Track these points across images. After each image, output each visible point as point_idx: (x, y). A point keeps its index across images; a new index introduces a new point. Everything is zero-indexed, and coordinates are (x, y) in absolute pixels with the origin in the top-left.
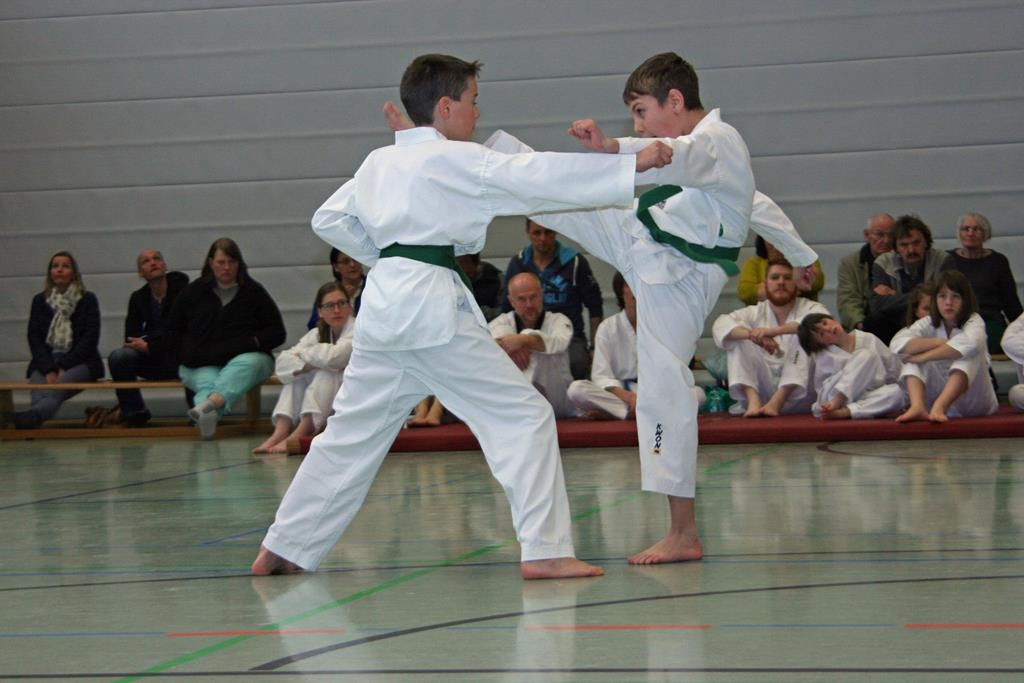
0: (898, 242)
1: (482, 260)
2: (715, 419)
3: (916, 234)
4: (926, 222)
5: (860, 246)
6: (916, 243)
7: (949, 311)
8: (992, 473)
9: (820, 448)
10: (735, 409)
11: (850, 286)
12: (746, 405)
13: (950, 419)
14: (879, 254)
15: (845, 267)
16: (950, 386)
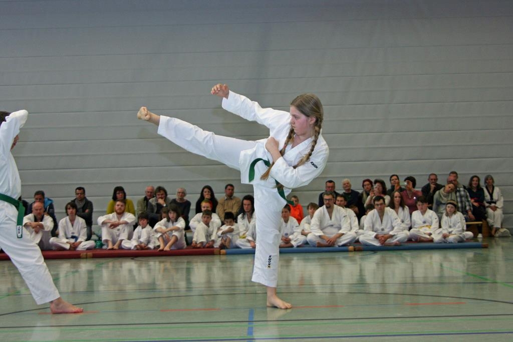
0: (157, 194)
1: (23, 199)
2: (98, 250)
3: (162, 192)
4: (166, 189)
5: (144, 196)
6: (162, 195)
7: (173, 217)
8: (185, 266)
9: (132, 259)
10: (104, 247)
11: (140, 207)
12: (108, 246)
13: (171, 250)
14: (150, 199)
15: (139, 202)
16: (172, 240)
